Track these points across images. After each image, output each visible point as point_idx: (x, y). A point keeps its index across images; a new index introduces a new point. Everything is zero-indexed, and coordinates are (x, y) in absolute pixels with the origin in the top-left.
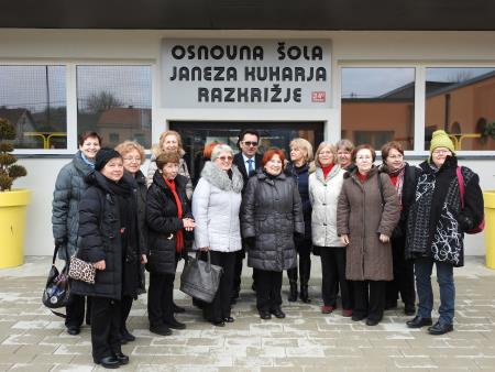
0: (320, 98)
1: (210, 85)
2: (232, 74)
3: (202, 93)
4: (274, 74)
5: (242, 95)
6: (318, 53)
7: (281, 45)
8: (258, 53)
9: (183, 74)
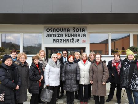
0: (84, 41)
1: (56, 38)
2: (62, 35)
3: (54, 40)
4: (72, 35)
5: (64, 41)
6: (83, 30)
7: (74, 28)
8: (68, 30)
9: (49, 36)
